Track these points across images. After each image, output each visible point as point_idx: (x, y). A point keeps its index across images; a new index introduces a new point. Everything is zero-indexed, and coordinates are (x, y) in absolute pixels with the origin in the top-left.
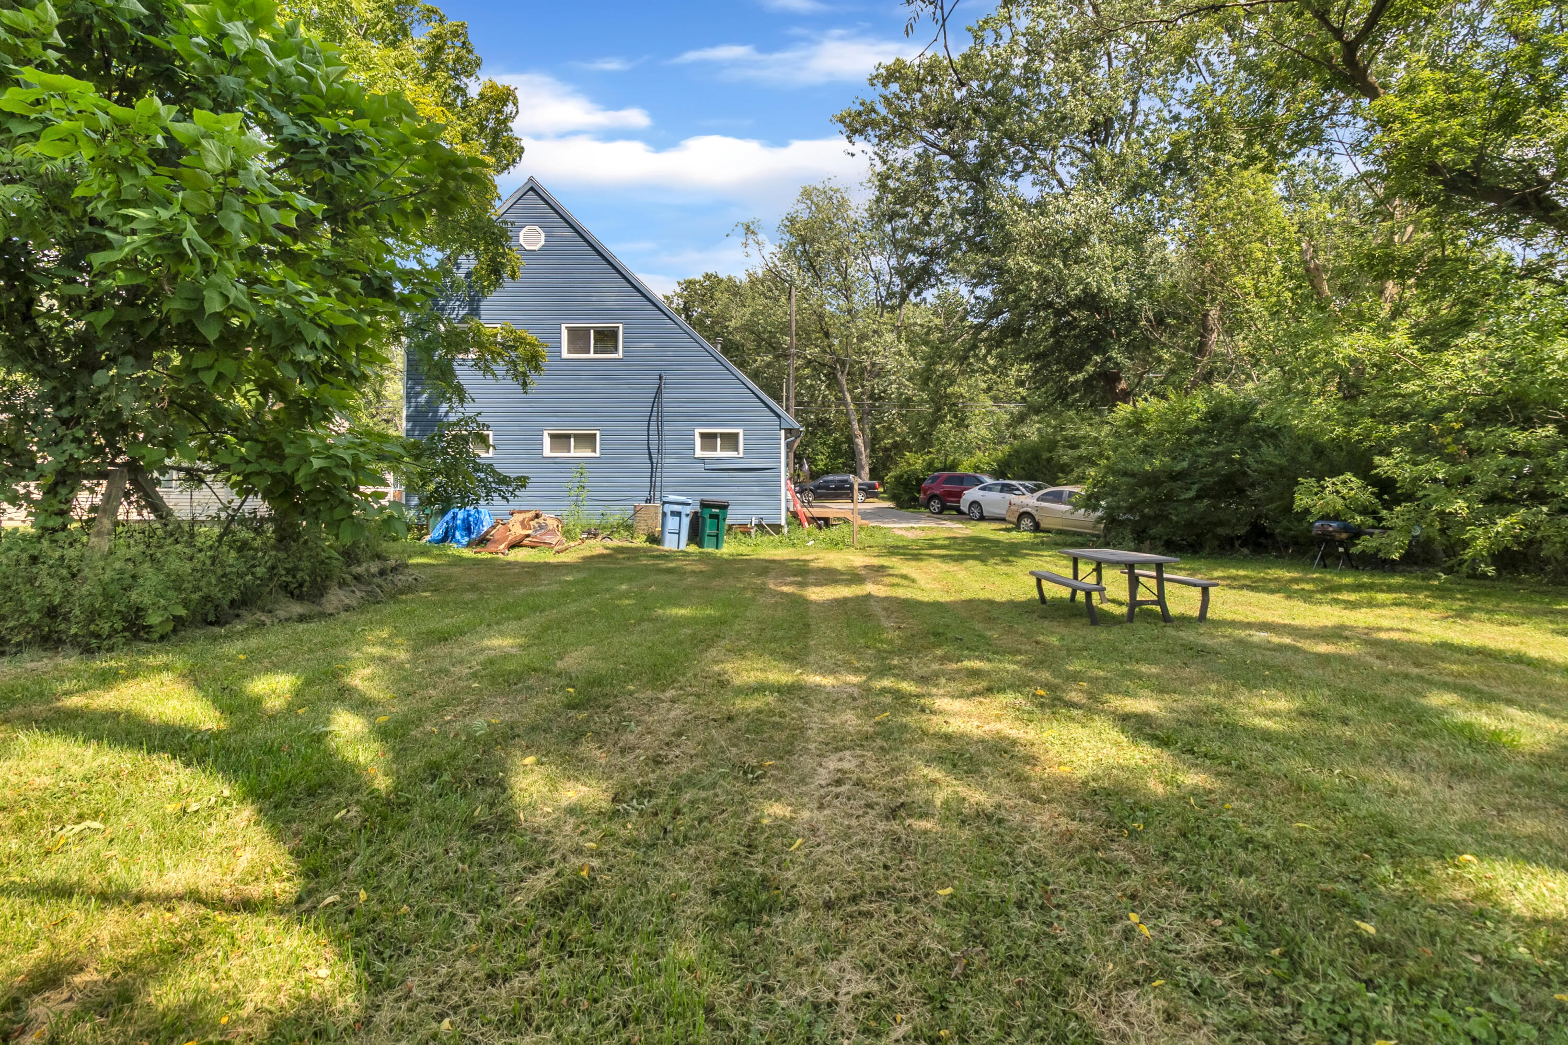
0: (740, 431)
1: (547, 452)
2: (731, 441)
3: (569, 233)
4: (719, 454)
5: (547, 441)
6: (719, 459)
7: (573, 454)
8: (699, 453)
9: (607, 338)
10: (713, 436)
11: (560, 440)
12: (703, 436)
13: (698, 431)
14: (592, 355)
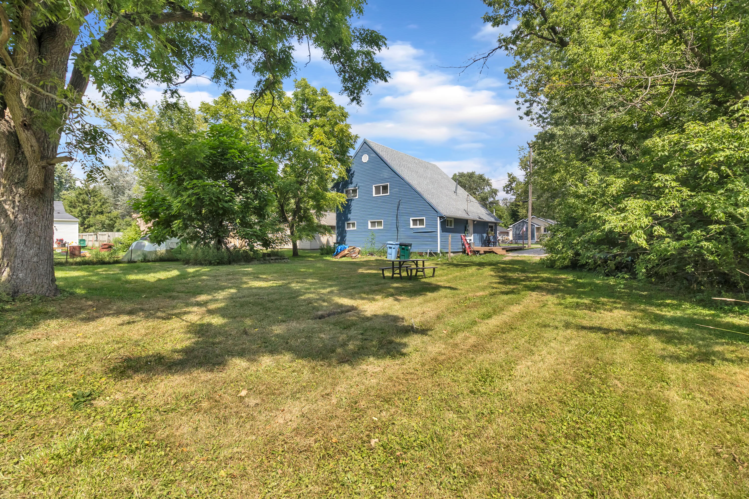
0: (424, 218)
1: (370, 227)
2: (421, 221)
3: (375, 155)
4: (418, 226)
5: (370, 224)
6: (418, 228)
7: (376, 228)
8: (412, 226)
9: (385, 188)
10: (416, 220)
11: (373, 223)
12: (413, 220)
13: (411, 219)
14: (381, 195)
